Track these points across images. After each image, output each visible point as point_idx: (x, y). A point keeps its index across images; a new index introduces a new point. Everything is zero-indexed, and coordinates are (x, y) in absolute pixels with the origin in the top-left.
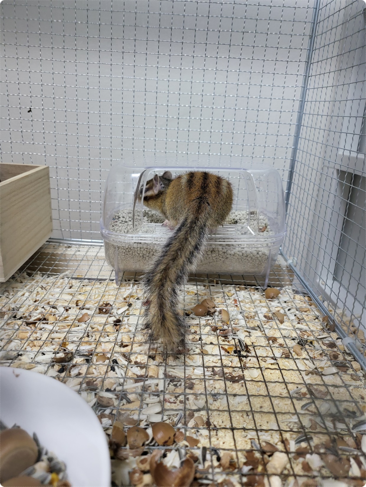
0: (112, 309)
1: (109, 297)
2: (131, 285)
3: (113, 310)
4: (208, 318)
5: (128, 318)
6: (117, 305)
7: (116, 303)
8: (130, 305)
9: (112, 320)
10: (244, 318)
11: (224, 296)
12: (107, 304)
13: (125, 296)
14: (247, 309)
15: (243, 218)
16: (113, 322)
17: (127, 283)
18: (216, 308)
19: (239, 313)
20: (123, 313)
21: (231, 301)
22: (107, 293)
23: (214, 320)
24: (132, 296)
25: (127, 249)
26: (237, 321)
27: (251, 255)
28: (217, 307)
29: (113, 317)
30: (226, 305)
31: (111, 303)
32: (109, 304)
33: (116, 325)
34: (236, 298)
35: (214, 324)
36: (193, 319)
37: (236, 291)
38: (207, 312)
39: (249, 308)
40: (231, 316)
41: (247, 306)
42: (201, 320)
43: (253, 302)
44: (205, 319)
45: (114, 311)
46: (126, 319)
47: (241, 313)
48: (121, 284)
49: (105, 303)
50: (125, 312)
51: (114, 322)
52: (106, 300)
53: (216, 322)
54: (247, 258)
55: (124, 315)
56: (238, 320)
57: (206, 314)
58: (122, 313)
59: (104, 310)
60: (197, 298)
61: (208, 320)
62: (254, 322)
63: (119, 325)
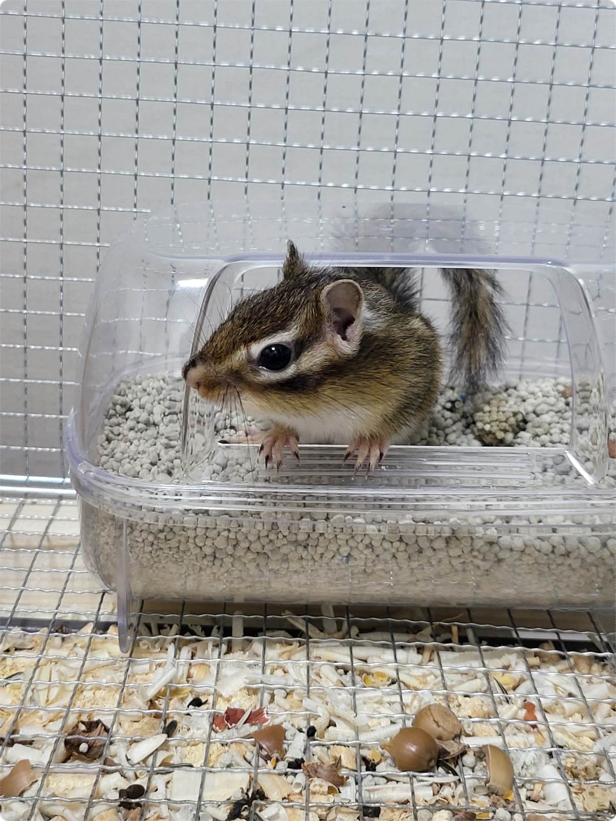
0: (111, 743)
1: (99, 694)
2: (171, 648)
3: (113, 748)
4: (441, 776)
5: (167, 777)
6: (126, 725)
7: (122, 718)
8: (170, 729)
9: (113, 784)
10: (564, 777)
11: (490, 690)
12: (92, 726)
13: (151, 693)
14: (571, 742)
15: (545, 407)
16: (117, 796)
17: (157, 641)
18: (465, 741)
19: (545, 757)
20: (151, 759)
21: (515, 708)
22: (90, 679)
23: (460, 788)
24: (176, 692)
25: (161, 531)
26: (538, 787)
27: (583, 549)
28: (468, 735)
29: (117, 775)
30: (499, 724)
31: (107, 720)
32: (98, 722)
33: (128, 806)
34: (532, 699)
35: (462, 802)
36: (389, 780)
37: (530, 668)
38: (435, 754)
39: (577, 736)
40: (517, 769)
41: (571, 726)
42: (416, 784)
43: (588, 711)
44: (431, 780)
45: (118, 751)
46: (159, 781)
47: (550, 755)
48: (136, 644)
49: (85, 718)
50: (154, 753)
51: (122, 793)
52: (88, 708)
53: (468, 791)
54: (569, 561)
55: (153, 766)
56: (543, 782)
57: (433, 763)
58: (144, 761)
59: (84, 747)
60: (397, 698)
61: (442, 785)
62: (598, 793)
63: (138, 805)
